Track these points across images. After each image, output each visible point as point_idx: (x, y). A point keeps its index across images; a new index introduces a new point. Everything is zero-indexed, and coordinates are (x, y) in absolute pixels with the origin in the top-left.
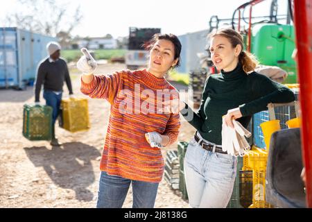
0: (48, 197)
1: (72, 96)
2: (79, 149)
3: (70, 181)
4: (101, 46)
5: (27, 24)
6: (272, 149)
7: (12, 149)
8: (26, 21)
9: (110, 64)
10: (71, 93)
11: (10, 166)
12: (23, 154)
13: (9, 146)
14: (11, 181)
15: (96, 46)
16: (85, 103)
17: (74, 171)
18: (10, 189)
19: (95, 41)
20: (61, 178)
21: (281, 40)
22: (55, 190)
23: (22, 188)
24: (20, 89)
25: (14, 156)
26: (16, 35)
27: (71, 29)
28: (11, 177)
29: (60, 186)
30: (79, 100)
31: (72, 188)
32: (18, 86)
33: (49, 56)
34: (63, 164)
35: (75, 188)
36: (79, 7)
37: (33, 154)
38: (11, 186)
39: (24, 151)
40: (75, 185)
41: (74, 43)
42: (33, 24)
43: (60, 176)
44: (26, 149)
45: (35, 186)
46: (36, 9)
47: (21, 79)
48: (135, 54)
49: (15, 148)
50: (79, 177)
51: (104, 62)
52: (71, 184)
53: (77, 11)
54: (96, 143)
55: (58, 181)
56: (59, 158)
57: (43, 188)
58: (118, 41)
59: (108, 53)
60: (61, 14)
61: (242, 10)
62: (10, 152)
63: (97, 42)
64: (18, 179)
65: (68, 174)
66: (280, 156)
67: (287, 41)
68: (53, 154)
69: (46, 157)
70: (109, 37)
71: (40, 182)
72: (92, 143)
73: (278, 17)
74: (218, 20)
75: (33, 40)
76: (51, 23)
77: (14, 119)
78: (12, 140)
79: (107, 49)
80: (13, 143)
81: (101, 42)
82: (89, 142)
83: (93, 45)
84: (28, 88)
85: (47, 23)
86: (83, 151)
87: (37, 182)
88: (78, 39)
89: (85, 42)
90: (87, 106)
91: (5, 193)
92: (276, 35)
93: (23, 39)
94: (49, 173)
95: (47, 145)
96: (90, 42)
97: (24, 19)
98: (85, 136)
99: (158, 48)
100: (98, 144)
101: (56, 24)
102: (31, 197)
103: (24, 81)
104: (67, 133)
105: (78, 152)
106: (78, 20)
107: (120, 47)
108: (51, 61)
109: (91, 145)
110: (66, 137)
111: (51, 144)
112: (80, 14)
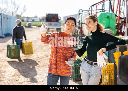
0: (20, 81)
1: (26, 41)
2: (30, 62)
3: (28, 75)
4: (33, 21)
5: (4, 12)
6: (119, 63)
7: (3, 62)
8: (4, 10)
9: (37, 28)
10: (26, 39)
11: (3, 69)
12: (7, 64)
13: (1, 61)
14: (4, 75)
15: (31, 20)
16: (31, 43)
17: (29, 70)
18: (4, 78)
19: (31, 18)
20: (24, 74)
21: (108, 19)
22: (23, 78)
23: (9, 78)
24: (3, 38)
25: (4, 65)
26: (1, 16)
27: (22, 14)
28: (4, 73)
29: (24, 77)
30: (29, 42)
31: (29, 77)
32: (2, 36)
33: (17, 25)
34: (24, 68)
35: (30, 77)
36: (25, 5)
37: (12, 64)
38: (5, 77)
39: (8, 63)
40: (30, 76)
41: (23, 19)
42: (7, 12)
43: (24, 73)
44: (8, 62)
45: (14, 77)
46: (8, 6)
47: (3, 34)
48: (48, 24)
49: (4, 61)
50: (31, 73)
51: (35, 27)
52: (29, 76)
53: (24, 6)
54: (36, 59)
55: (23, 75)
56: (22, 65)
57: (17, 78)
58: (40, 18)
59: (37, 23)
60: (18, 8)
61: (92, 7)
62: (2, 63)
63: (31, 19)
64: (7, 74)
65: (27, 72)
66: (122, 66)
67: (110, 19)
68: (20, 64)
69: (17, 65)
70: (36, 17)
71: (16, 75)
72: (34, 59)
73: (105, 10)
74: (82, 11)
75: (8, 18)
76: (14, 12)
77: (2, 50)
78: (2, 58)
79: (36, 21)
80: (3, 59)
81: (33, 19)
82: (33, 59)
83: (30, 20)
84: (6, 37)
85: (12, 11)
86: (31, 63)
87: (15, 75)
88: (24, 17)
89: (27, 19)
90: (32, 45)
91: (2, 80)
92: (106, 17)
93: (4, 18)
94: (19, 71)
95: (17, 60)
96: (29, 19)
97: (3, 10)
98: (31, 57)
99: (68, 23)
100: (37, 60)
101: (16, 12)
102: (13, 81)
103: (5, 34)
104: (24, 55)
105: (29, 63)
106: (25, 10)
107: (41, 21)
108: (18, 27)
109: (34, 60)
110: (24, 57)
111: (18, 60)
112: (25, 8)
